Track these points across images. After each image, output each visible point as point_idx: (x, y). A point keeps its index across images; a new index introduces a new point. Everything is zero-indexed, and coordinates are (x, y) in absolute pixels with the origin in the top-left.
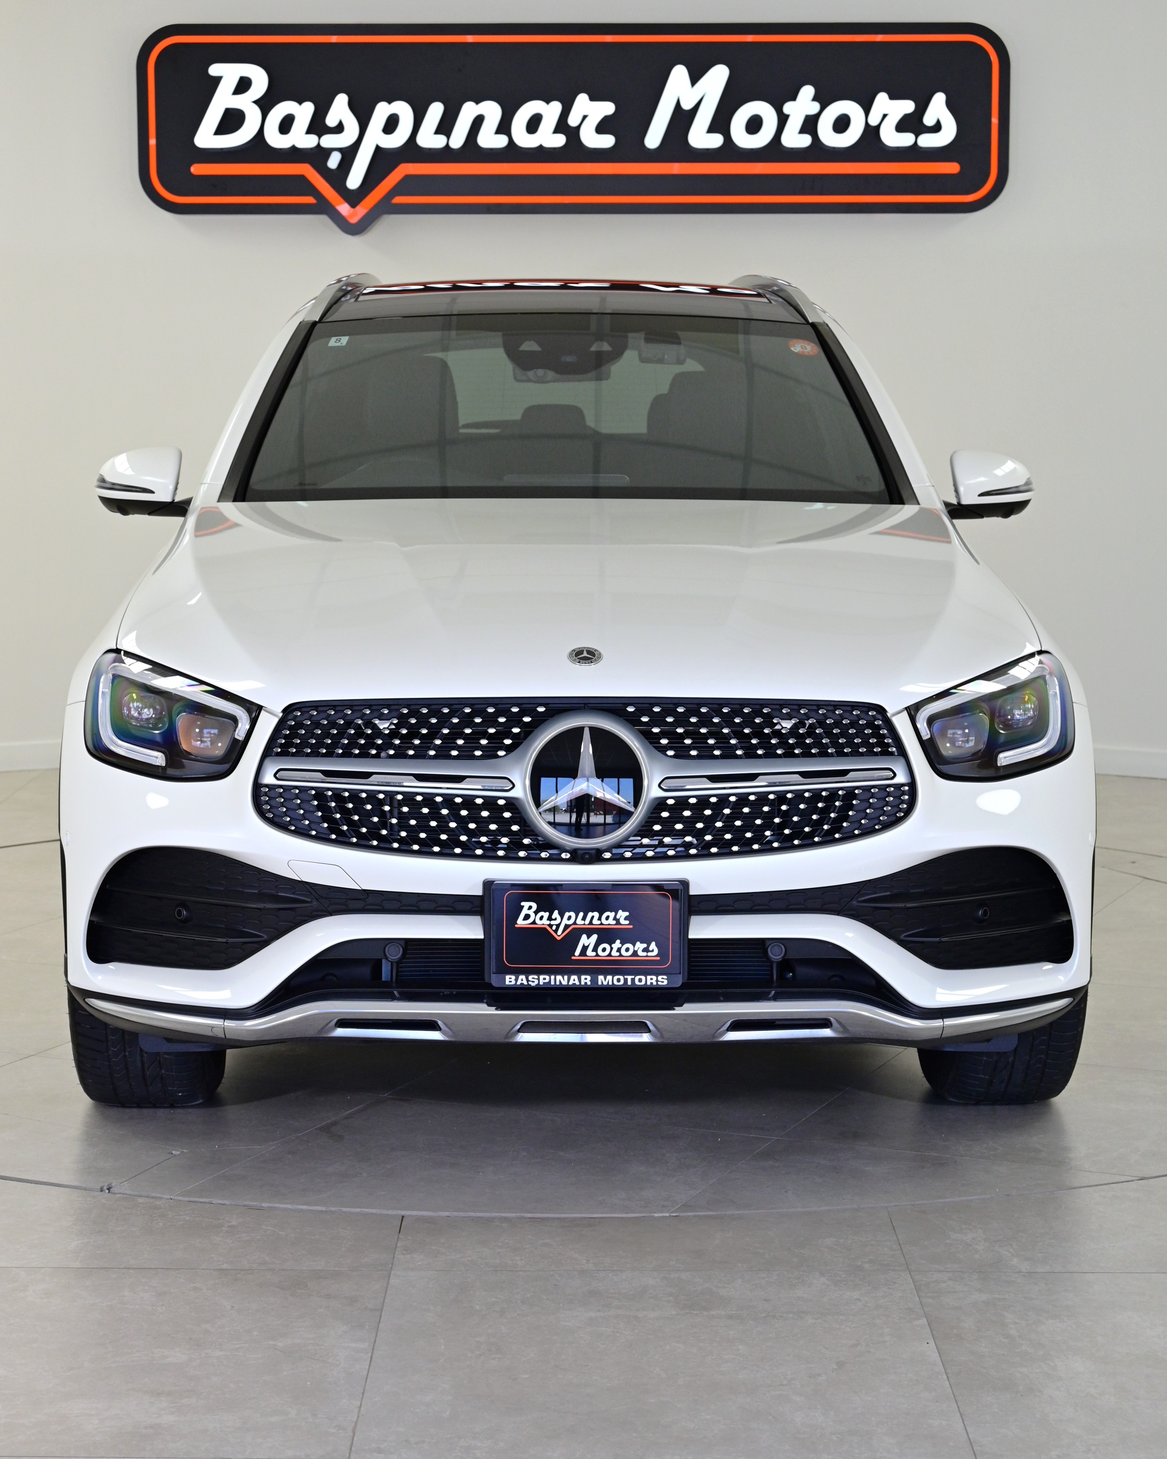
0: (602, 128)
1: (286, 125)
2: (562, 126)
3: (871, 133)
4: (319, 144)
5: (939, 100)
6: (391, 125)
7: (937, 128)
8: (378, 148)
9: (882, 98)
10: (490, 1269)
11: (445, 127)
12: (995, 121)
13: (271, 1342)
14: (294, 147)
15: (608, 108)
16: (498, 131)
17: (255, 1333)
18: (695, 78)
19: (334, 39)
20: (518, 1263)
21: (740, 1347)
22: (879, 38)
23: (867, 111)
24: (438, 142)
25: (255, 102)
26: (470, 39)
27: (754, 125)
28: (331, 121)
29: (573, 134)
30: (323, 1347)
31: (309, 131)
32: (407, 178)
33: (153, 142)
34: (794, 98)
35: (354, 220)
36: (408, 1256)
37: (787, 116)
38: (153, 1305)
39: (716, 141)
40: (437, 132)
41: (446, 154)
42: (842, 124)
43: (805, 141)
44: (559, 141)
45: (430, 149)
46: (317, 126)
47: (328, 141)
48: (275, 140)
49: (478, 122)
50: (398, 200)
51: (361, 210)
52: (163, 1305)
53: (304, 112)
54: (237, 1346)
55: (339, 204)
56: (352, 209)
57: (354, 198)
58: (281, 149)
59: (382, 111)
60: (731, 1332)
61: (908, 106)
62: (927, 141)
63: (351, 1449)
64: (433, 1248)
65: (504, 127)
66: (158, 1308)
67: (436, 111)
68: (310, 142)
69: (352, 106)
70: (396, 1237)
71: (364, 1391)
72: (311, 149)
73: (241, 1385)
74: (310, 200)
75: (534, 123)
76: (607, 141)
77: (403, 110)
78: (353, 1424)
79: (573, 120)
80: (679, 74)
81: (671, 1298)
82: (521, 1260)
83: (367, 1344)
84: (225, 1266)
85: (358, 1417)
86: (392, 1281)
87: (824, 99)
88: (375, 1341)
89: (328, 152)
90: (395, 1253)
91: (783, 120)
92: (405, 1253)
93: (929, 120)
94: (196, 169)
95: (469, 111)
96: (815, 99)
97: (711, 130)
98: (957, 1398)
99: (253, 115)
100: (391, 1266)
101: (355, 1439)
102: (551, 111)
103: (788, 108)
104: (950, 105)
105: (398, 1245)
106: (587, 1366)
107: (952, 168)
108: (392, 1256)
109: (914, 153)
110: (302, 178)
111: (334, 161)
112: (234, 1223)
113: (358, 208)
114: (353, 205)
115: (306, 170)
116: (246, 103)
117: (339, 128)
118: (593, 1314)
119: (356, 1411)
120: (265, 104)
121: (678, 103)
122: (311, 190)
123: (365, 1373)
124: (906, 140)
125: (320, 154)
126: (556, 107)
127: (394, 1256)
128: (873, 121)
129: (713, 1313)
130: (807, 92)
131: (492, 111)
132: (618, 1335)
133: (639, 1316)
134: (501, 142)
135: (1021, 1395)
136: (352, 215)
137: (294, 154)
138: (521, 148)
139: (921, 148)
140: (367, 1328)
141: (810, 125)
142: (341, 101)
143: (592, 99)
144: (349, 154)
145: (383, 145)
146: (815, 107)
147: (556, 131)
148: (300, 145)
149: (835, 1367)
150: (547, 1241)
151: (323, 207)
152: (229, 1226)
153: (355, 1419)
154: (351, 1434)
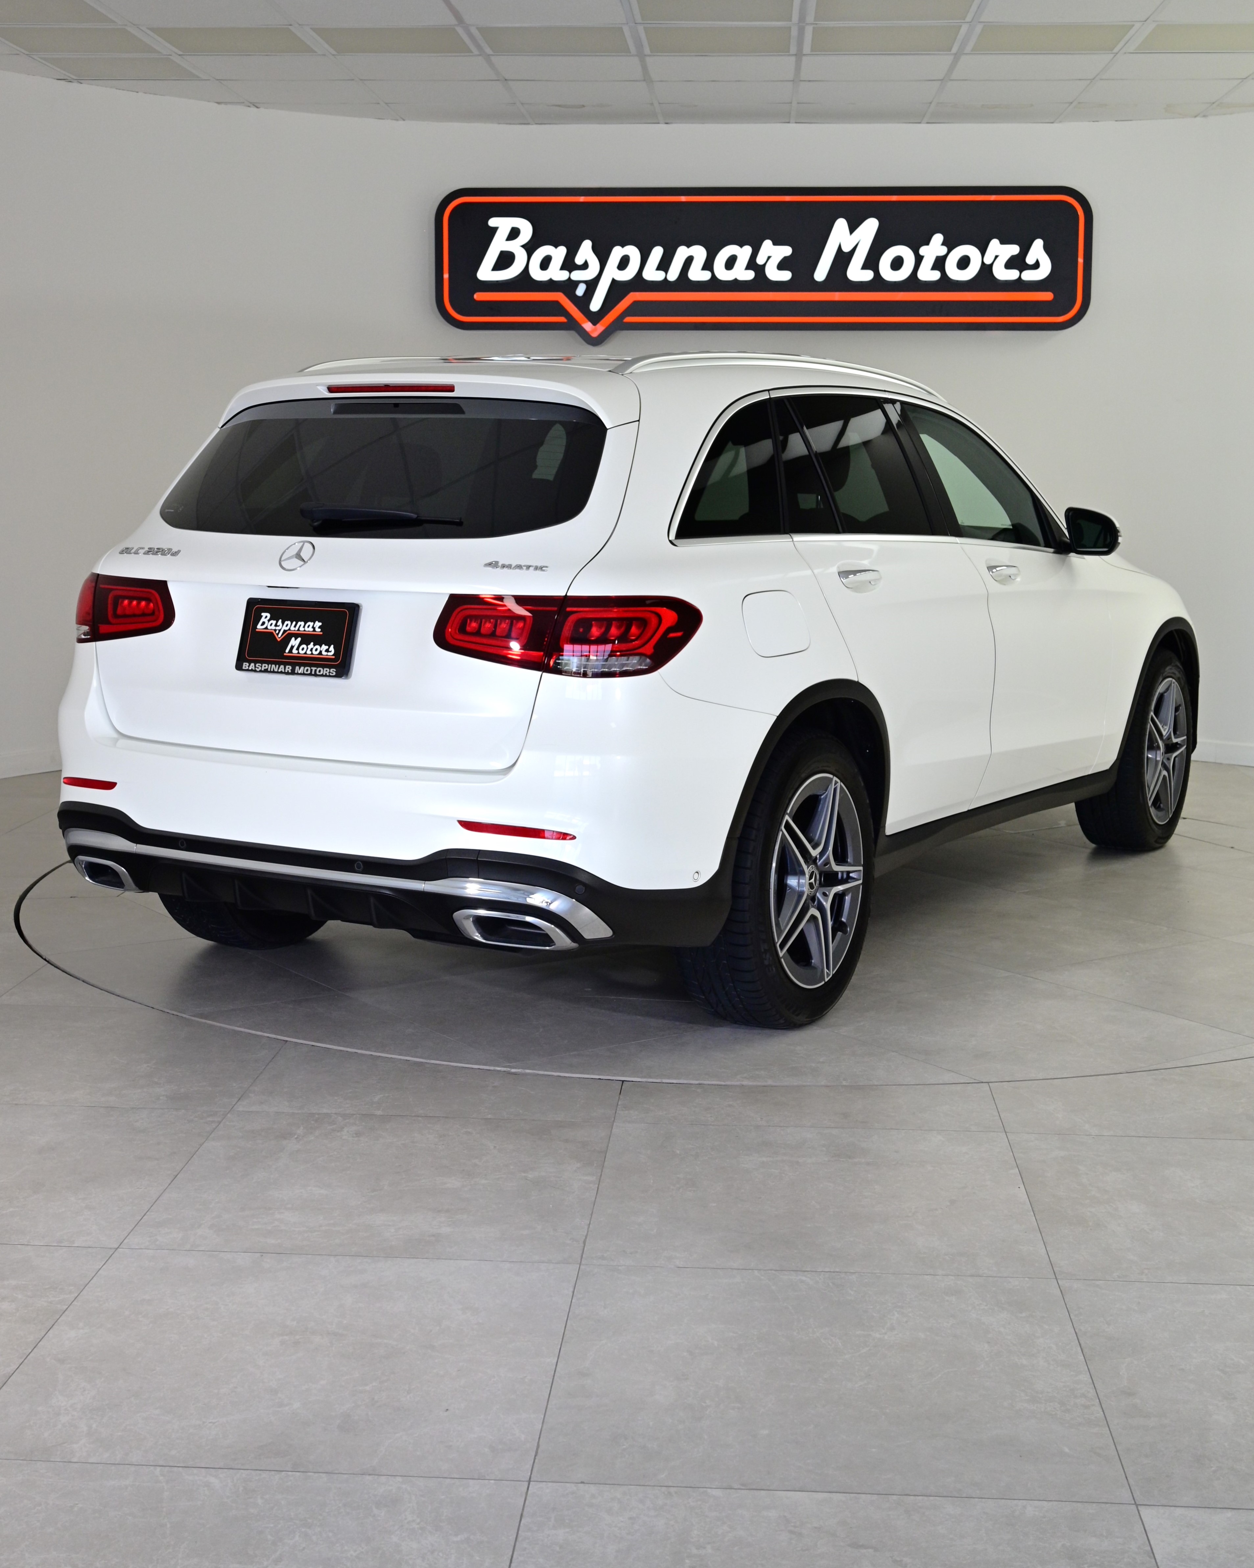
0: (783, 265)
1: (545, 263)
2: (752, 264)
3: (986, 270)
4: (569, 278)
5: (1038, 244)
6: (624, 263)
7: (1036, 265)
8: (614, 281)
9: (994, 244)
10: (688, 1123)
11: (664, 265)
12: (1081, 260)
13: (523, 1174)
14: (551, 280)
15: (786, 251)
16: (704, 268)
17: (512, 1167)
18: (852, 229)
19: (582, 199)
20: (709, 1119)
21: (876, 1187)
22: (993, 198)
23: (983, 253)
24: (659, 276)
25: (523, 246)
26: (683, 199)
27: (897, 264)
28: (579, 260)
29: (760, 270)
30: (562, 1179)
31: (562, 268)
32: (635, 303)
33: (446, 276)
34: (927, 243)
35: (595, 335)
36: (626, 1112)
37: (922, 257)
38: (436, 1144)
39: (868, 275)
40: (658, 269)
41: (664, 286)
42: (964, 263)
43: (936, 276)
44: (750, 275)
45: (652, 282)
46: (569, 264)
47: (577, 275)
48: (537, 274)
49: (689, 261)
50: (628, 319)
51: (600, 328)
52: (443, 1145)
53: (559, 254)
54: (497, 1177)
55: (585, 322)
56: (594, 327)
57: (595, 318)
58: (541, 281)
59: (617, 253)
60: (869, 1175)
61: (1014, 250)
62: (1029, 276)
63: (582, 1256)
64: (645, 1106)
65: (708, 265)
66: (440, 1147)
67: (657, 253)
68: (563, 276)
69: (594, 249)
70: (618, 1098)
71: (592, 1213)
72: (564, 281)
73: (501, 1206)
74: (562, 319)
75: (730, 263)
76: (786, 276)
77: (633, 252)
78: (584, 1238)
79: (760, 260)
80: (841, 225)
81: (824, 1149)
82: (711, 1117)
83: (595, 1177)
84: (489, 1116)
85: (588, 1232)
86: (614, 1130)
87: (950, 244)
88: (601, 1175)
89: (576, 284)
90: (616, 1109)
91: (919, 259)
92: (624, 1109)
93: (1030, 260)
94: (478, 296)
95: (682, 253)
96: (943, 244)
97: (865, 267)
98: (1041, 1230)
99: (521, 257)
100: (613, 1119)
101: (585, 1249)
102: (744, 253)
103: (923, 251)
104: (1047, 249)
105: (619, 1103)
106: (760, 1198)
107: (1048, 296)
108: (614, 1112)
109: (1019, 285)
110: (557, 303)
111: (580, 291)
112: (496, 1084)
113: (598, 325)
114: (594, 324)
115: (559, 297)
116: (516, 247)
117: (585, 266)
118: (764, 1159)
119: (586, 1227)
120: (530, 248)
121: (840, 246)
122: (562, 311)
123: (593, 1199)
124: (1012, 275)
125: (571, 285)
126: (747, 250)
127: (616, 1112)
128: (988, 260)
129: (856, 1160)
130: (938, 238)
131: (699, 253)
132: (783, 1175)
133: (800, 1161)
134: (706, 276)
135: (1091, 1229)
136: (594, 331)
137: (551, 285)
138: (721, 281)
139: (1024, 281)
140: (595, 1165)
141: (939, 264)
142: (587, 245)
143: (775, 244)
144: (592, 285)
145: (617, 279)
146: (943, 250)
147: (747, 268)
148: (555, 278)
149: (949, 1204)
150: (731, 1103)
151: (572, 325)
152: (493, 1087)
153: (585, 1234)
154: (582, 1245)
